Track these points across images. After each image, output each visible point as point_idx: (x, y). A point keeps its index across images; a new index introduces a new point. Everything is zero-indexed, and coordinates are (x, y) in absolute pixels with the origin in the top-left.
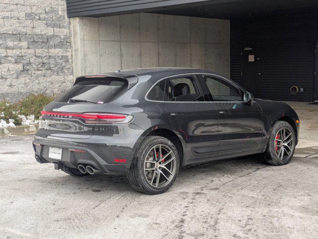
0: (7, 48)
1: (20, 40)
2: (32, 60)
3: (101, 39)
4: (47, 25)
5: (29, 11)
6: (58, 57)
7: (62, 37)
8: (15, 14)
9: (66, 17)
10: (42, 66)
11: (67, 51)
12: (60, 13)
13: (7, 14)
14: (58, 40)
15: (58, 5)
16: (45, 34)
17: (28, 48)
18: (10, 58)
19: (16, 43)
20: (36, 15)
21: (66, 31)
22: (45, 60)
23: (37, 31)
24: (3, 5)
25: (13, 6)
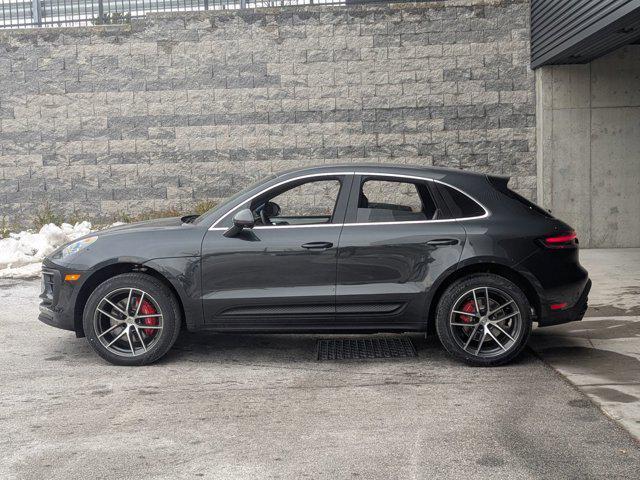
0: (406, 131)
1: (431, 117)
2: (451, 150)
3: (594, 104)
4: (486, 87)
5: (451, 66)
6: (506, 142)
7: (517, 107)
8: (425, 74)
9: (529, 69)
10: (470, 160)
11: (526, 132)
12: (515, 63)
13: (408, 76)
14: (508, 112)
15: (512, 48)
16: (480, 104)
17: (445, 129)
18: (409, 148)
19: (421, 122)
20: (464, 71)
21: (525, 95)
22: (477, 150)
23: (465, 99)
24: (404, 62)
25: (420, 61)
